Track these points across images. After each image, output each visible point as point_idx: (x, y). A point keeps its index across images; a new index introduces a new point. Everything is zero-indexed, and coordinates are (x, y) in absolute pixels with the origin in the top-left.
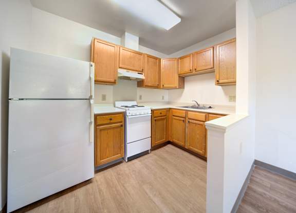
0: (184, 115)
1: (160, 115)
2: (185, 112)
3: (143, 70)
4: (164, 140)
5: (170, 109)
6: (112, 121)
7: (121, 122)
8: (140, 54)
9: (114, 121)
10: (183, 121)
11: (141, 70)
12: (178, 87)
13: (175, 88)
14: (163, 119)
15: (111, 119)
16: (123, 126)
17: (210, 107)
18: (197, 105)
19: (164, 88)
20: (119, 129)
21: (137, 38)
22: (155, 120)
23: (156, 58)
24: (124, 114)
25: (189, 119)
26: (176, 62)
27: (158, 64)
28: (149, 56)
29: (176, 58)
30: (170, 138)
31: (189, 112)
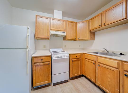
0: (94, 59)
1: (76, 58)
2: (95, 57)
3: (65, 30)
4: (79, 74)
5: (83, 53)
6: (43, 61)
7: (49, 62)
8: (63, 21)
9: (44, 61)
10: (94, 63)
11: (64, 30)
12: (89, 39)
13: (87, 40)
14: (78, 60)
15: (42, 60)
16: (50, 64)
17: (121, 54)
18: (106, 52)
19: (79, 40)
20: (47, 66)
21: (62, 12)
22: (72, 61)
23: (74, 23)
24: (51, 57)
25: (99, 62)
26: (87, 23)
27: (75, 25)
28: (69, 22)
29: (87, 20)
30: (83, 73)
31: (99, 58)
